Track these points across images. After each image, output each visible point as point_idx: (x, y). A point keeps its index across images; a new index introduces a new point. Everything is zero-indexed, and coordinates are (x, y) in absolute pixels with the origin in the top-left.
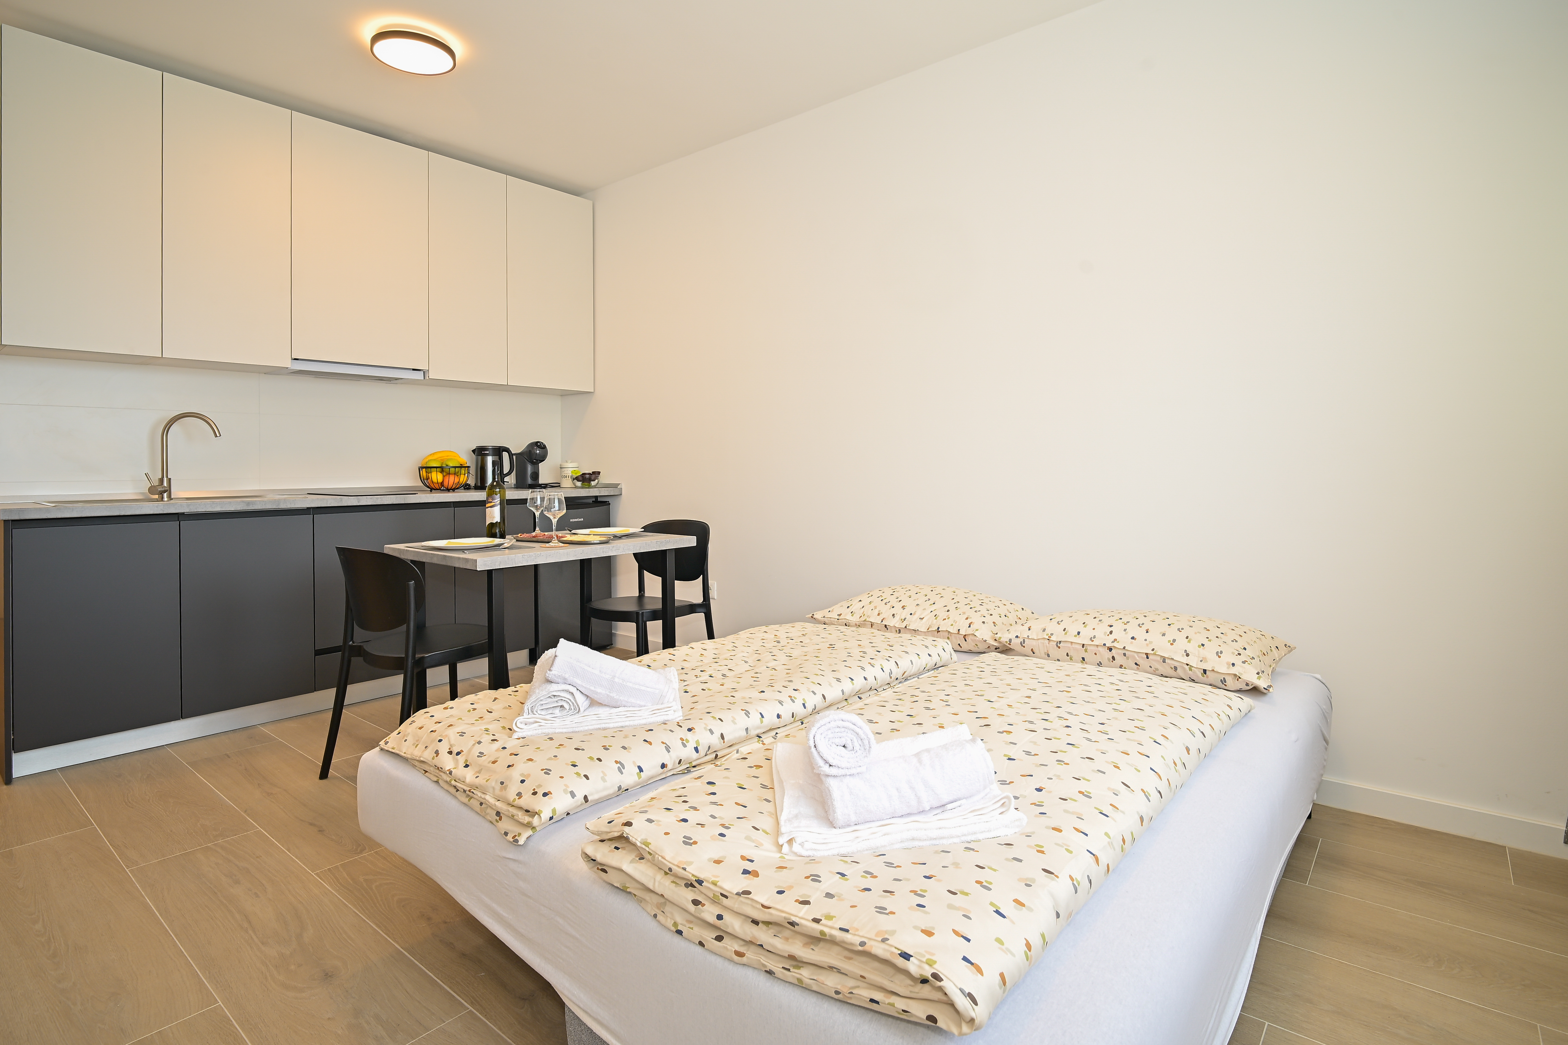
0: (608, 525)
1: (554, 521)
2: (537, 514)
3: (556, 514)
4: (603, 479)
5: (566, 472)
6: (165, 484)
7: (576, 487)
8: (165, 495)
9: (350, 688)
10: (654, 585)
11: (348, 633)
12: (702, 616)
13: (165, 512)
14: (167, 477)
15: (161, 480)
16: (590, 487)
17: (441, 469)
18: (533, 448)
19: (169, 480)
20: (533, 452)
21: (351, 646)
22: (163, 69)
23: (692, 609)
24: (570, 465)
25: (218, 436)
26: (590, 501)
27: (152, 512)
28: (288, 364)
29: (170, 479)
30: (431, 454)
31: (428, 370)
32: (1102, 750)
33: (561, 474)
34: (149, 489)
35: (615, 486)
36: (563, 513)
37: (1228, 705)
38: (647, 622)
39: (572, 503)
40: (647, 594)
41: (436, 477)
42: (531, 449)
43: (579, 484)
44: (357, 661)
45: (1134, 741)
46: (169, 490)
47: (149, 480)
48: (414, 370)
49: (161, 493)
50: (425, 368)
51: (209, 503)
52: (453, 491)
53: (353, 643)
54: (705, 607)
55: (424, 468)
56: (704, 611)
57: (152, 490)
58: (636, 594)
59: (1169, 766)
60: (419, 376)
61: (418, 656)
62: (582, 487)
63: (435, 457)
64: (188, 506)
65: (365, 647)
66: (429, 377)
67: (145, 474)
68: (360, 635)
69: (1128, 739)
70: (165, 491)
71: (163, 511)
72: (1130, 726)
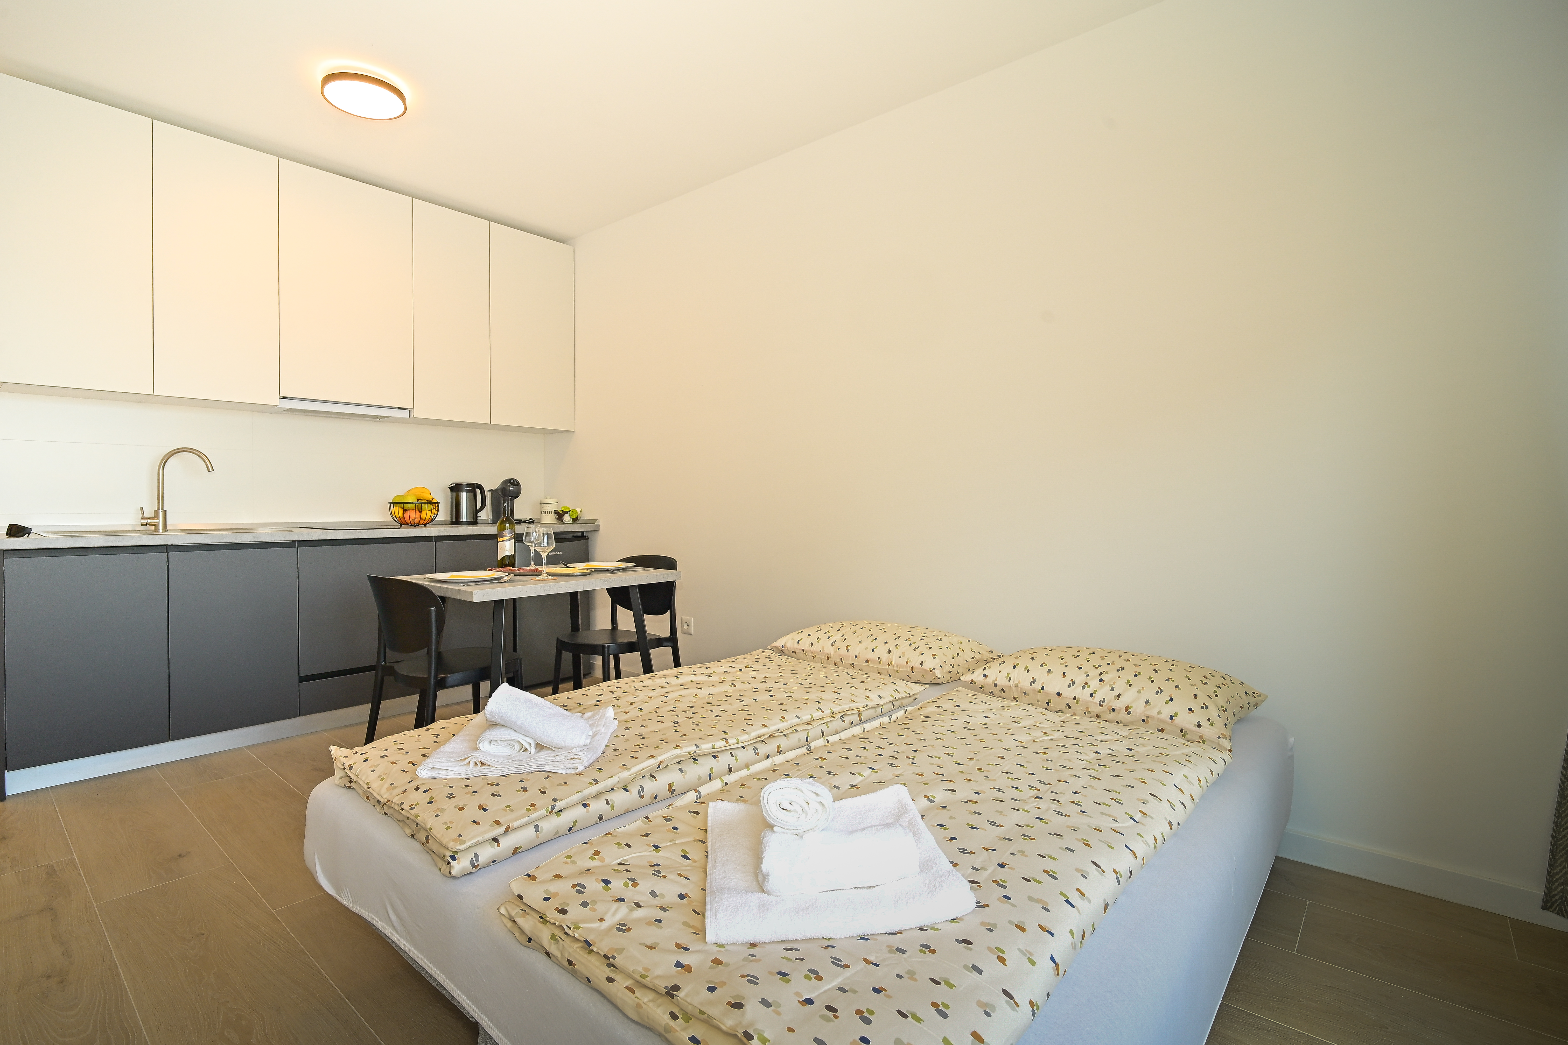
0: (586, 559)
1: (544, 556)
2: (532, 549)
3: (546, 548)
5: (546, 508)
6: (161, 516)
7: (554, 523)
8: (160, 527)
9: (383, 703)
10: (626, 620)
11: (381, 653)
12: (669, 650)
14: (163, 509)
15: (157, 513)
18: (507, 485)
19: (165, 513)
20: (507, 489)
21: (383, 666)
22: (154, 116)
23: (659, 642)
24: (549, 501)
25: (211, 471)
26: (571, 536)
28: (276, 401)
29: (165, 511)
31: (413, 409)
32: (1073, 827)
33: (541, 510)
34: (145, 521)
35: (593, 522)
36: (553, 548)
37: (1211, 770)
38: (621, 655)
39: (560, 538)
40: (620, 627)
42: (505, 486)
43: (555, 520)
44: (388, 680)
45: (1109, 815)
46: (164, 522)
48: (400, 408)
49: (156, 525)
50: (410, 406)
52: (425, 526)
53: (385, 663)
54: (672, 641)
55: (397, 504)
56: (669, 644)
58: (610, 628)
59: (1147, 843)
60: (404, 414)
61: (440, 676)
62: (568, 523)
65: (396, 668)
66: (413, 415)
68: (391, 655)
69: (1102, 813)
70: (160, 523)
72: (1106, 798)
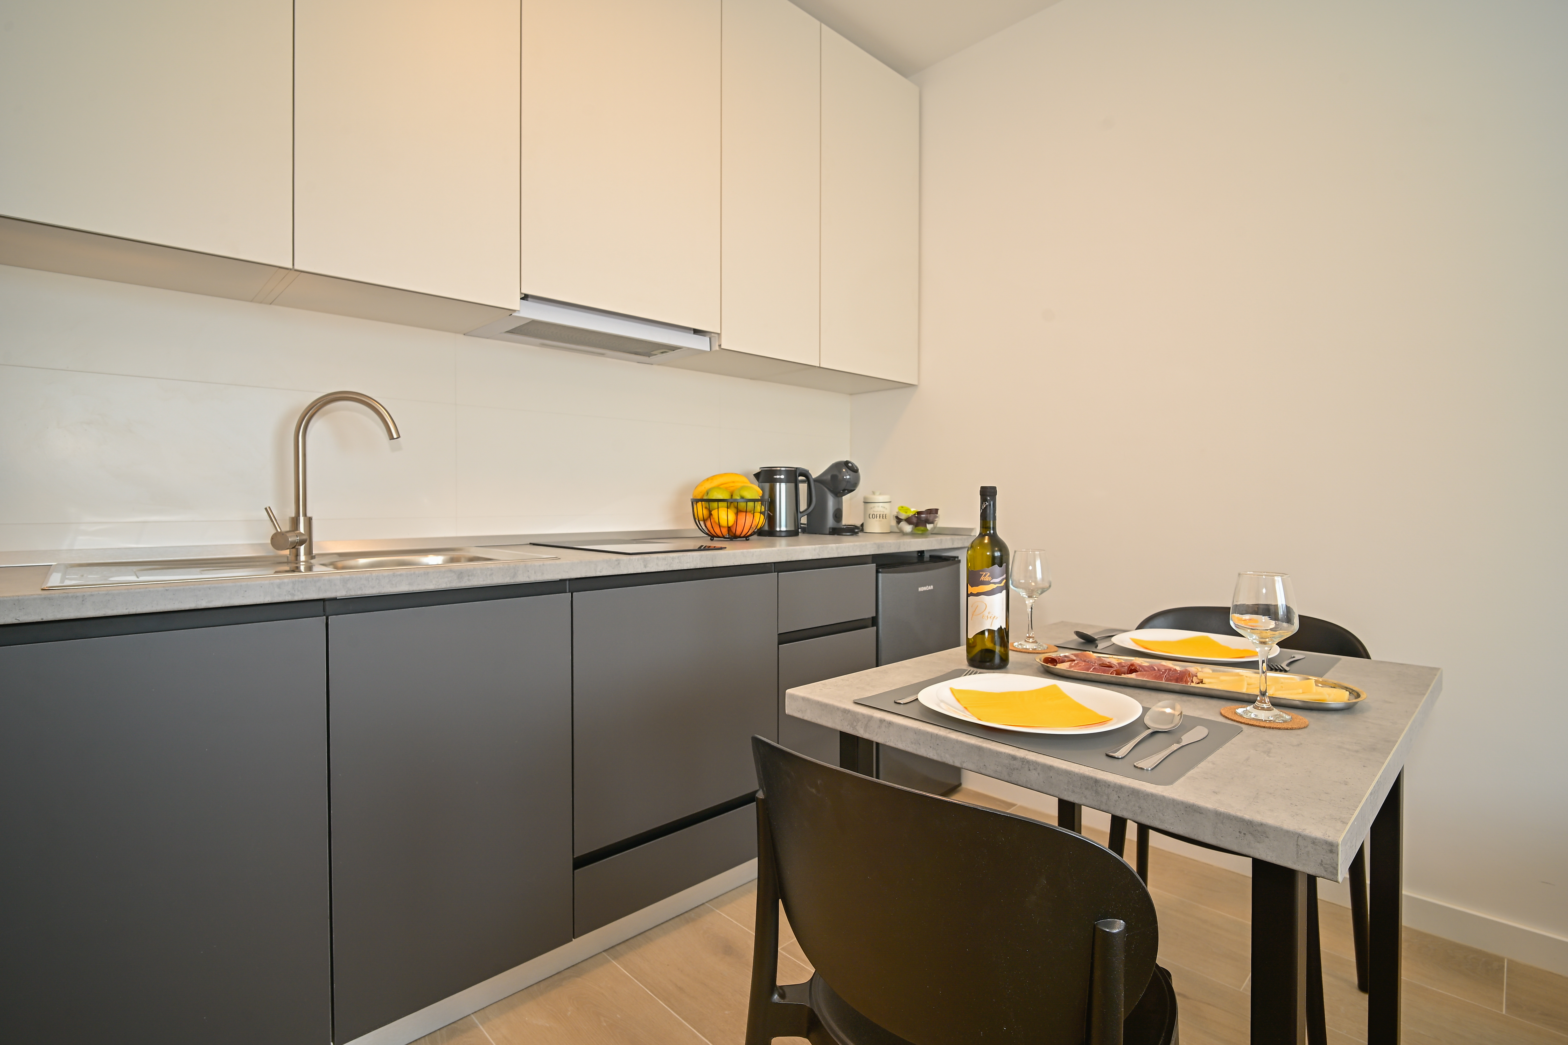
4: (942, 522)
5: (876, 509)
6: (302, 529)
7: (903, 533)
8: (302, 548)
13: (296, 598)
14: (305, 515)
15: (295, 522)
16: (925, 534)
17: (730, 502)
18: (840, 471)
19: (309, 521)
20: (840, 477)
24: (879, 498)
25: (395, 436)
27: (268, 600)
28: (517, 307)
29: (310, 519)
30: (708, 479)
31: (719, 334)
34: (272, 539)
41: (725, 516)
42: (836, 473)
43: (908, 528)
46: (307, 541)
47: (272, 521)
48: (699, 332)
49: (295, 546)
50: (713, 327)
51: (386, 573)
52: (747, 540)
55: (702, 500)
57: (278, 540)
60: (701, 344)
62: (912, 534)
63: (716, 483)
64: (345, 581)
66: (720, 346)
67: (266, 509)
70: (301, 543)
71: (293, 595)
